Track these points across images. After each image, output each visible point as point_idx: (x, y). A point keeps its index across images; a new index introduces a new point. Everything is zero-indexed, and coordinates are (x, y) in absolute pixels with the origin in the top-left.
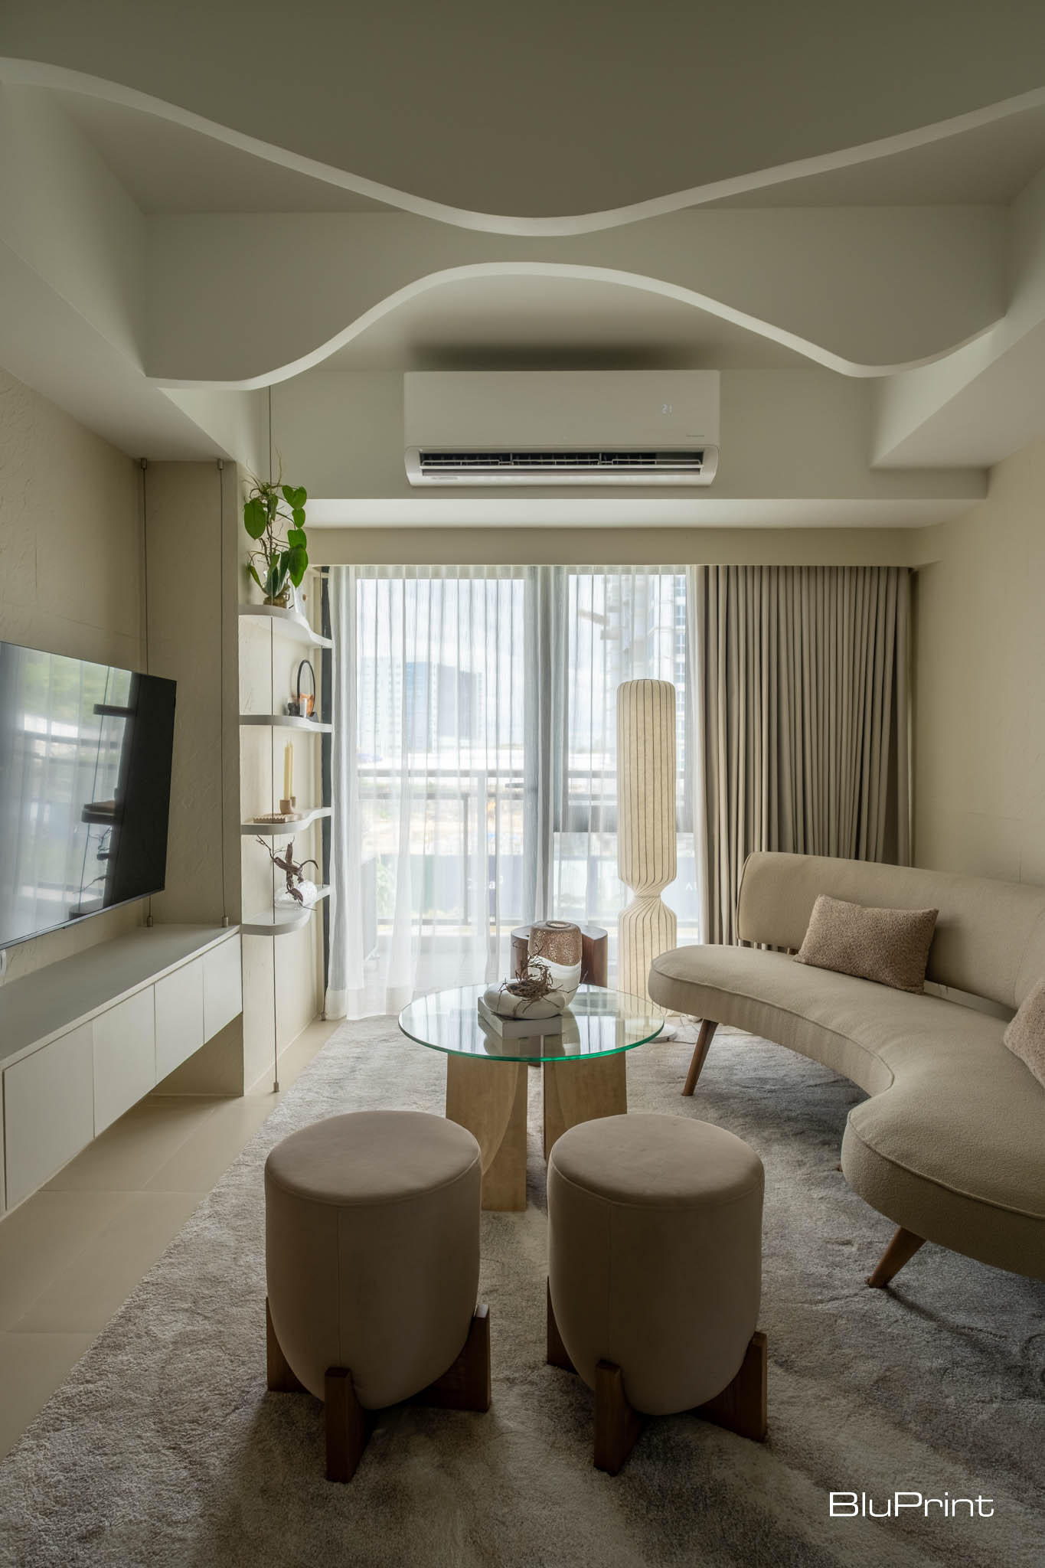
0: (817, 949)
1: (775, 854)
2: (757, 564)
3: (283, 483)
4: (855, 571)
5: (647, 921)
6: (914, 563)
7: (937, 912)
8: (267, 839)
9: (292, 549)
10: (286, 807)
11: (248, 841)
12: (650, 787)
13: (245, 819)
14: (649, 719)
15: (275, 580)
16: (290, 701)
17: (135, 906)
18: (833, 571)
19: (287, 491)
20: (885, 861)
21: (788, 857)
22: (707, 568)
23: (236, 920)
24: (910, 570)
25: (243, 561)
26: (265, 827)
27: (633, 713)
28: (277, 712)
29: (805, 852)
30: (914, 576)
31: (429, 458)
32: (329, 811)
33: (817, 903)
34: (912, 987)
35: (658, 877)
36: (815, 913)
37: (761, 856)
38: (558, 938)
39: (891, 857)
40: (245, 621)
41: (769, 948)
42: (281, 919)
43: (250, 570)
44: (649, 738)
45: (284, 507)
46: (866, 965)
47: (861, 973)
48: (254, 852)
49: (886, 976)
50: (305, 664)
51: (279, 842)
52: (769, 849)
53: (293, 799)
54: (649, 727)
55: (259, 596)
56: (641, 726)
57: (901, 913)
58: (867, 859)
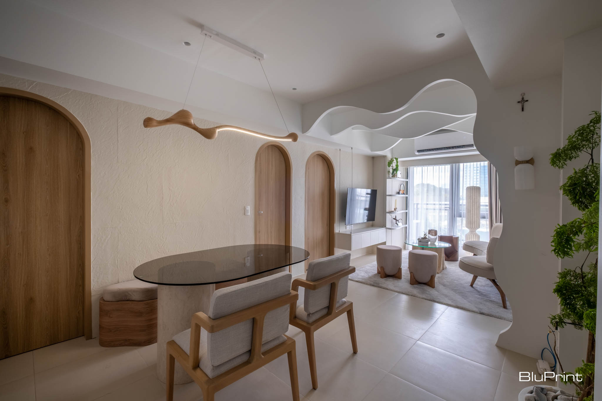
1: (499, 224)
3: (395, 157)
8: (391, 214)
9: (396, 168)
10: (395, 209)
11: (388, 215)
12: (472, 209)
13: (387, 211)
15: (393, 172)
16: (398, 191)
17: (371, 222)
19: (395, 158)
23: (385, 227)
25: (388, 170)
26: (391, 212)
27: (468, 193)
28: (393, 194)
31: (419, 151)
32: (407, 211)
37: (497, 224)
38: (432, 231)
40: (388, 180)
42: (393, 227)
43: (389, 172)
44: (472, 198)
45: (395, 161)
48: (389, 217)
50: (402, 185)
51: (393, 215)
53: (397, 208)
54: (472, 196)
55: (391, 175)
56: (470, 196)
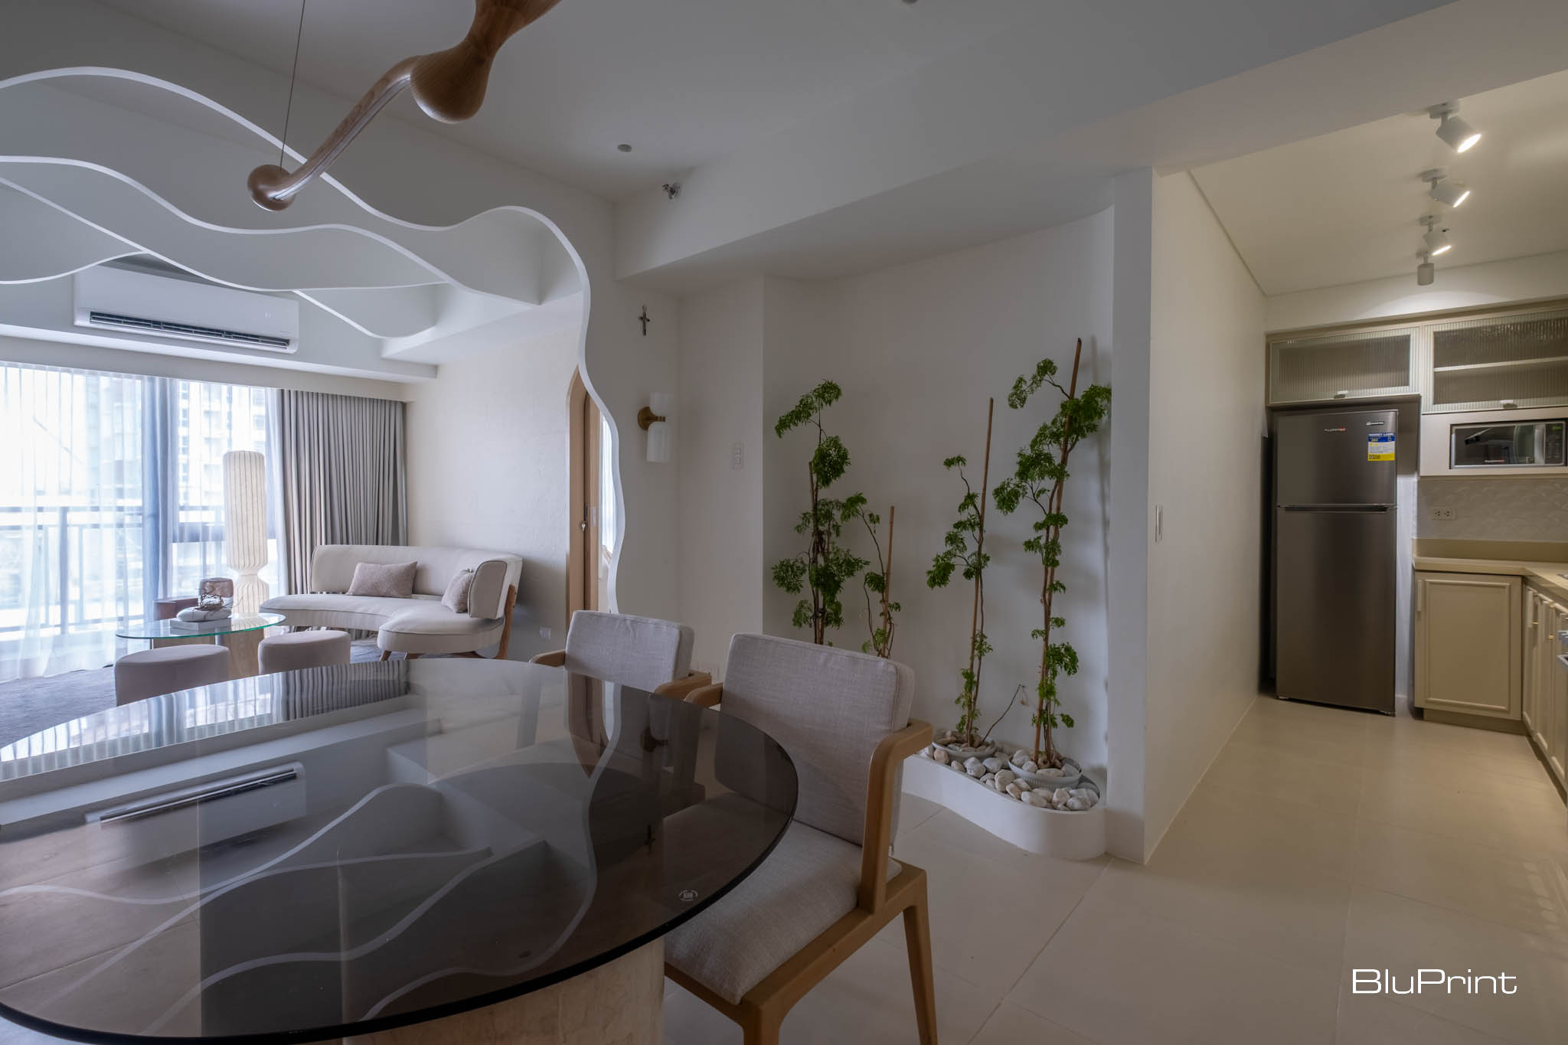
0: (358, 587)
1: (330, 546)
2: (315, 391)
4: (372, 400)
5: (250, 588)
6: (404, 401)
7: (416, 563)
12: (250, 513)
14: (248, 474)
18: (360, 399)
20: (392, 545)
21: (338, 547)
22: (283, 391)
24: (402, 403)
29: (348, 543)
30: (404, 405)
31: (99, 315)
33: (357, 567)
34: (405, 596)
35: (257, 564)
36: (357, 571)
37: (321, 548)
39: (395, 542)
41: (328, 593)
44: (249, 484)
46: (384, 590)
47: (383, 594)
49: (394, 593)
52: (326, 543)
54: (249, 479)
56: (243, 477)
57: (401, 565)
58: (383, 544)
